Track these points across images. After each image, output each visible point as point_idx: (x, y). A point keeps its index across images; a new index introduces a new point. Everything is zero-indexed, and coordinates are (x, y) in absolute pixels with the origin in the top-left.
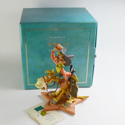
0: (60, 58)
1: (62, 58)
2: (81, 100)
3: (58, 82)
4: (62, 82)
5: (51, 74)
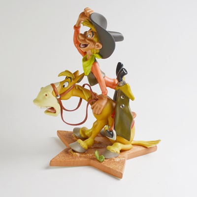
0: (89, 37)
1: (93, 35)
2: (144, 148)
3: (87, 99)
4: (97, 100)
5: (70, 78)
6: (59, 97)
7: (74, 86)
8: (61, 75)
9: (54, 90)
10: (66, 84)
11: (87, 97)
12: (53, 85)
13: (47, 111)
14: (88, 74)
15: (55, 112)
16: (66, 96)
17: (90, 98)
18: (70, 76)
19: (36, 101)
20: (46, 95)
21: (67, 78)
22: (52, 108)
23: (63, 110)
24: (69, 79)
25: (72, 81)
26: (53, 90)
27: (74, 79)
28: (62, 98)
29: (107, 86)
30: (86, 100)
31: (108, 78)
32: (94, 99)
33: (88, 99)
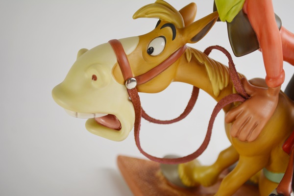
3: (216, 92)
4: (246, 98)
5: (172, 25)
6: (133, 85)
7: (182, 52)
8: (142, 13)
9: (120, 63)
10: (159, 46)
11: (217, 86)
12: (116, 45)
13: (95, 123)
14: (231, 19)
15: (119, 129)
16: (157, 82)
17: (224, 89)
18: (170, 20)
19: (61, 92)
20: (94, 78)
21: (161, 25)
22: (111, 117)
23: (143, 120)
24: (169, 29)
25: (178, 36)
26: (116, 61)
27: (182, 31)
28: (141, 88)
29: (285, 59)
30: (212, 94)
31: (289, 34)
32: (240, 95)
33: (221, 92)
